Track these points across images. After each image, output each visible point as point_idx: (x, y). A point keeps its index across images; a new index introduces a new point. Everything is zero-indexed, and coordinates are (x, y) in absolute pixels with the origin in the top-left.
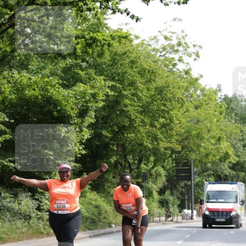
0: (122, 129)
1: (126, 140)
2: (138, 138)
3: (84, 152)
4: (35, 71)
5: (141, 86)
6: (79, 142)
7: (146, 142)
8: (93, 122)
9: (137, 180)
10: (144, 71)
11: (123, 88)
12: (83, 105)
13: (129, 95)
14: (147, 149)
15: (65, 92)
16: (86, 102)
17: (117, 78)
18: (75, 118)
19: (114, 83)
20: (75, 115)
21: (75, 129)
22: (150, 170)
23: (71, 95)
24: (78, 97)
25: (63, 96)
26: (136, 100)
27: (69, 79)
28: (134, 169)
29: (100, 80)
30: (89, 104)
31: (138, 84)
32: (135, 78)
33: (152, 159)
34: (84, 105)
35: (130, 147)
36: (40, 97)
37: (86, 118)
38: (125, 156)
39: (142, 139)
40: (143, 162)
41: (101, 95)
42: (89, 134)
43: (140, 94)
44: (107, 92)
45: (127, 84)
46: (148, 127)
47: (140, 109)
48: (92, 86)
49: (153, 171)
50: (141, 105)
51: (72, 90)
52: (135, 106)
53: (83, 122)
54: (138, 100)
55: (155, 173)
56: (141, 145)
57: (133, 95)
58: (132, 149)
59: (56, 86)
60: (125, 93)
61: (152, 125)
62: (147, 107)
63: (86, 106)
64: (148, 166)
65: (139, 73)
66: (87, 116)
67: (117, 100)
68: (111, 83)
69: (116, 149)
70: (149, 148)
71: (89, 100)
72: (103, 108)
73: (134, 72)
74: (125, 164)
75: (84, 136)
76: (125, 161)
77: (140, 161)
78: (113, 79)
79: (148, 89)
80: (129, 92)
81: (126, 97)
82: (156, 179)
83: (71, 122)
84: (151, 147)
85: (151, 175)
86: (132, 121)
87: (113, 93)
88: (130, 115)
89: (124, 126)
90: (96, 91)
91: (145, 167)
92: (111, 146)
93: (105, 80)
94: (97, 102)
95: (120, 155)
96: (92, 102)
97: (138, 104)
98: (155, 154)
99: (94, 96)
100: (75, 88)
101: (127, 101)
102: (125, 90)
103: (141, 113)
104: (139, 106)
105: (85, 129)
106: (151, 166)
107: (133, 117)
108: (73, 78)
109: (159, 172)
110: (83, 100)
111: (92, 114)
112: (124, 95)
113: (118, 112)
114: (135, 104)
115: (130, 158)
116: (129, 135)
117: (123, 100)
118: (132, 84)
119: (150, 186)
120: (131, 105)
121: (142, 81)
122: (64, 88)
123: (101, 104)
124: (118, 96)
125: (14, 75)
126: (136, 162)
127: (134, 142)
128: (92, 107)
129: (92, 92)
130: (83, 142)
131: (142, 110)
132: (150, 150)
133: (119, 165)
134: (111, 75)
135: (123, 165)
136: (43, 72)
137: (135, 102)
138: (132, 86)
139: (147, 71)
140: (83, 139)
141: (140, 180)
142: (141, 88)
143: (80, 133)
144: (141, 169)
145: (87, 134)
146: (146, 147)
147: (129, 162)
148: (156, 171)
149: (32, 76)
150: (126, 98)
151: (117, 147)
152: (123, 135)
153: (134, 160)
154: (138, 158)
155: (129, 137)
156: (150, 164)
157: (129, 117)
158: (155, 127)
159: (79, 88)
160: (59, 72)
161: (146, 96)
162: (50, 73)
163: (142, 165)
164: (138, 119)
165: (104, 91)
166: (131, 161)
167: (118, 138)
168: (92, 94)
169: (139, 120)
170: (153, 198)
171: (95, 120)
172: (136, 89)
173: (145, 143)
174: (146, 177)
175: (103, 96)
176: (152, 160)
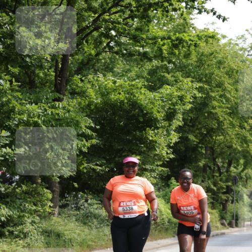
0: (211, 131)
1: (215, 143)
2: (227, 140)
3: (172, 156)
4: (121, 74)
5: (229, 87)
6: (166, 146)
7: (236, 144)
8: (181, 125)
9: (227, 184)
10: (233, 72)
11: (211, 89)
12: (170, 108)
13: (217, 97)
14: (237, 151)
15: (151, 95)
16: (174, 104)
17: (204, 79)
18: (162, 121)
19: (201, 85)
20: (162, 119)
21: (163, 132)
22: (240, 173)
23: (157, 98)
24: (165, 100)
25: (149, 99)
26: (224, 101)
27: (155, 81)
28: (223, 173)
29: (187, 82)
30: (176, 107)
31: (226, 85)
32: (223, 78)
33: (242, 161)
34: (172, 107)
35: (218, 150)
36: (126, 101)
37: (174, 121)
38: (214, 160)
39: (231, 142)
40: (232, 165)
41: (188, 97)
42: (176, 137)
43: (228, 95)
44: (195, 94)
45: (214, 85)
46: (237, 129)
47: (229, 111)
48: (179, 89)
49: (243, 174)
50: (229, 106)
51: (159, 92)
52: (223, 108)
53: (170, 125)
54: (226, 101)
55: (245, 176)
56: (230, 147)
57: (221, 96)
58: (221, 152)
59: (142, 89)
60: (213, 95)
61: (242, 127)
62: (236, 108)
63: (173, 108)
64: (237, 169)
65: (227, 73)
66: (175, 119)
67: (205, 102)
68: (198, 85)
69: (204, 152)
70: (239, 150)
71: (176, 103)
72: (191, 110)
73: (222, 72)
74: (214, 168)
75: (171, 140)
76: (214, 164)
77: (230, 164)
78: (200, 81)
79: (237, 90)
80: (217, 93)
81: (214, 98)
82: (246, 181)
83: (158, 125)
84: (240, 149)
85: (241, 178)
86: (220, 123)
87: (200, 95)
88: (218, 117)
89: (213, 129)
90: (183, 93)
91: (235, 170)
92: (200, 149)
93: (192, 82)
94: (184, 105)
95: (209, 158)
96: (180, 105)
97: (227, 105)
98: (245, 157)
99: (181, 98)
100: (162, 90)
101: (215, 103)
102: (213, 91)
103: (230, 114)
104: (227, 108)
105: (173, 132)
106: (241, 169)
107: (221, 119)
108: (159, 81)
109: (249, 175)
110: (170, 102)
111: (180, 116)
112: (212, 96)
113: (206, 114)
114: (223, 105)
115: (219, 161)
116: (218, 138)
117: (211, 102)
118: (220, 85)
119: (240, 189)
120: (220, 107)
121: (230, 81)
122: (150, 91)
123: (189, 107)
124: (205, 98)
125: (99, 79)
126: (226, 165)
127: (223, 144)
128: (179, 109)
129: (179, 94)
130: (171, 145)
131: (231, 111)
132: (239, 152)
133: (208, 169)
134: (198, 77)
135: (212, 168)
136: (129, 75)
137: (223, 104)
138: (220, 87)
139: (235, 71)
140: (171, 143)
141: (230, 184)
142: (229, 89)
143: (168, 137)
144: (231, 172)
145: (175, 138)
146: (235, 149)
147: (218, 165)
148: (246, 174)
149: (118, 79)
150: (214, 100)
151: (206, 150)
152: (212, 137)
153: (224, 163)
154: (227, 161)
155: (218, 140)
156: (240, 166)
157: (217, 119)
158: (245, 128)
159: (166, 90)
160: (145, 74)
161: (234, 97)
162: (136, 75)
163: (232, 169)
164: (227, 120)
165: (191, 93)
166: (220, 164)
167: (206, 140)
168: (179, 97)
169: (228, 122)
170: (243, 201)
171: (183, 123)
172: (224, 90)
173: (234, 145)
174: (235, 180)
175: (190, 98)
176: (242, 163)
